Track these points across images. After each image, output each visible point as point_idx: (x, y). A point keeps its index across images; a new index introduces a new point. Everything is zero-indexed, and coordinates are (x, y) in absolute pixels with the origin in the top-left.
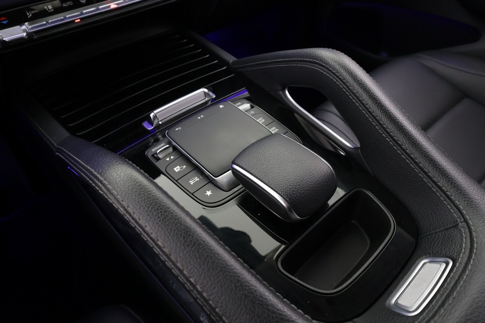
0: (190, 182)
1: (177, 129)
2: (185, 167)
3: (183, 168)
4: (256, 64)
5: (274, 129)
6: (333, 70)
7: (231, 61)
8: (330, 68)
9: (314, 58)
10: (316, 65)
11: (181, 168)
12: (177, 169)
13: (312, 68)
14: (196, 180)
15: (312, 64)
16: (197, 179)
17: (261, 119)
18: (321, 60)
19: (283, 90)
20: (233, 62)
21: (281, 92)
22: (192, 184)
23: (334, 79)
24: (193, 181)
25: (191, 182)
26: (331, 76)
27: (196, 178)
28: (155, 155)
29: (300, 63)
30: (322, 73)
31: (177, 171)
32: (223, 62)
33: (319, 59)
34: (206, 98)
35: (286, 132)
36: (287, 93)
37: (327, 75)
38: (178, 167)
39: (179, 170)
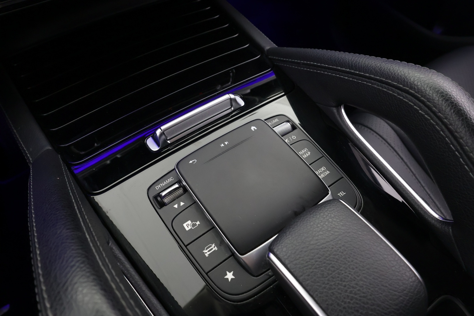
0: (205, 251)
1: (191, 162)
2: (199, 223)
3: (196, 224)
4: (304, 64)
5: (324, 171)
6: (440, 112)
7: (267, 48)
8: (434, 108)
9: (407, 84)
10: (408, 96)
11: (194, 225)
12: (188, 226)
13: (399, 98)
14: (212, 249)
15: (400, 92)
16: (214, 247)
17: (306, 150)
18: (418, 91)
19: (338, 107)
20: (268, 50)
21: (335, 110)
22: (207, 255)
23: (436, 126)
24: (209, 251)
25: (206, 253)
26: (432, 119)
27: (213, 245)
28: (159, 199)
29: (379, 84)
30: (417, 111)
31: (187, 229)
32: (257, 48)
33: (416, 87)
34: (231, 107)
35: (340, 177)
36: (343, 111)
37: (426, 116)
38: (189, 222)
39: (190, 228)
